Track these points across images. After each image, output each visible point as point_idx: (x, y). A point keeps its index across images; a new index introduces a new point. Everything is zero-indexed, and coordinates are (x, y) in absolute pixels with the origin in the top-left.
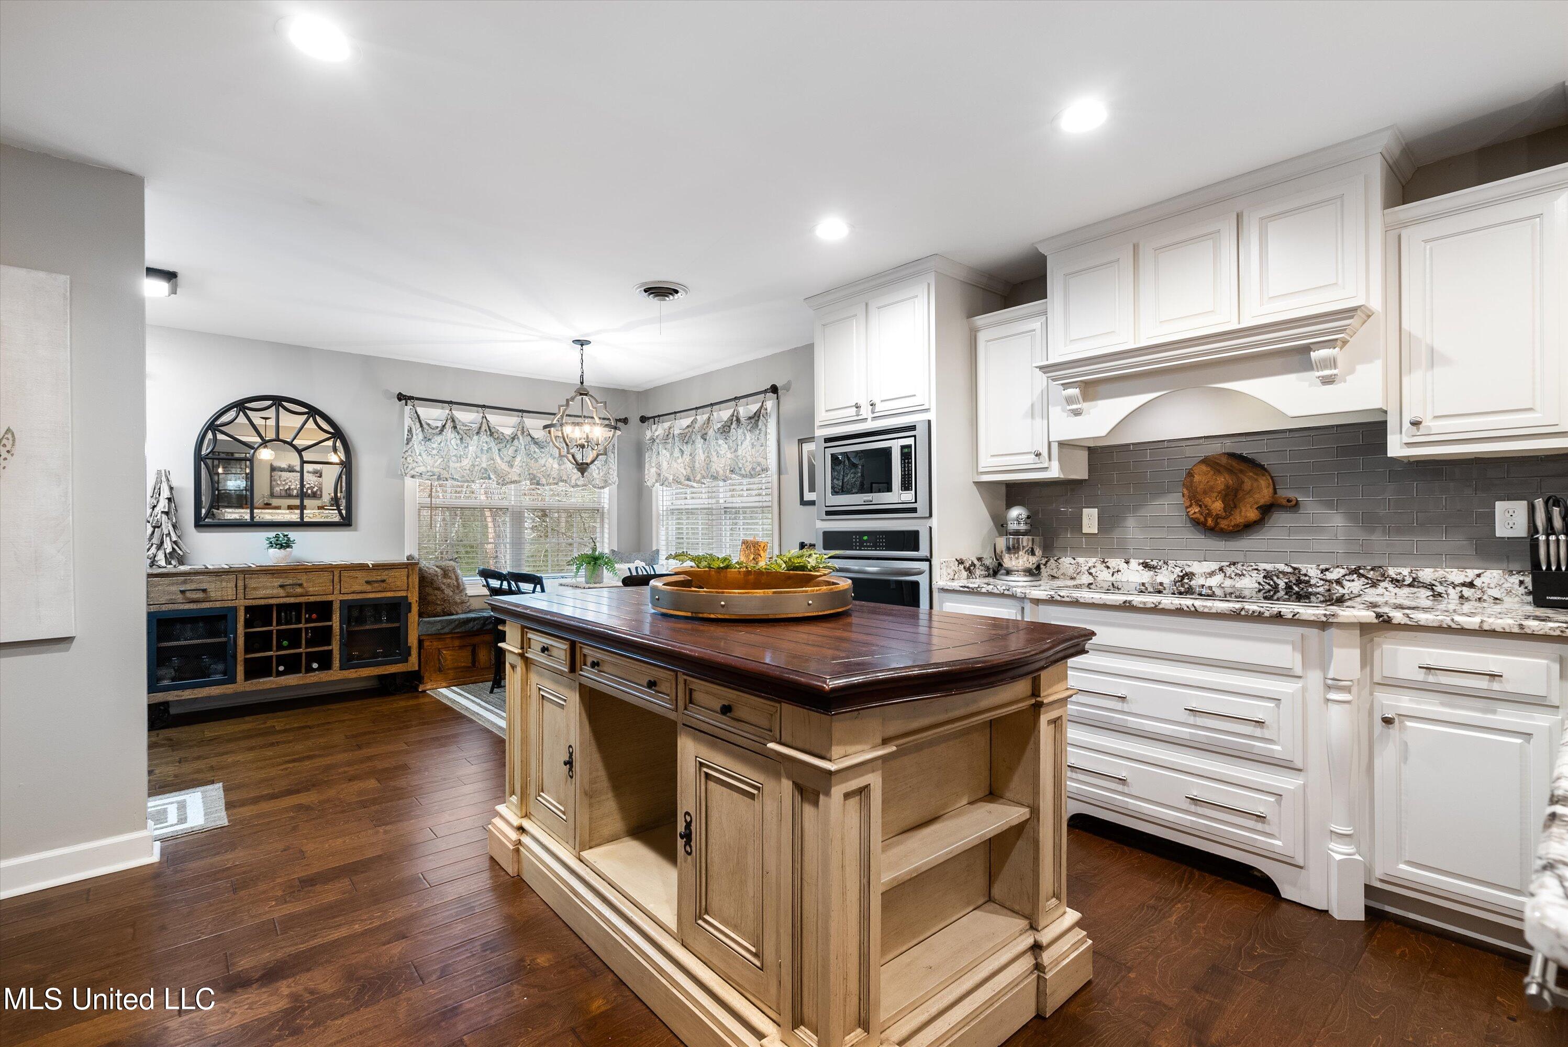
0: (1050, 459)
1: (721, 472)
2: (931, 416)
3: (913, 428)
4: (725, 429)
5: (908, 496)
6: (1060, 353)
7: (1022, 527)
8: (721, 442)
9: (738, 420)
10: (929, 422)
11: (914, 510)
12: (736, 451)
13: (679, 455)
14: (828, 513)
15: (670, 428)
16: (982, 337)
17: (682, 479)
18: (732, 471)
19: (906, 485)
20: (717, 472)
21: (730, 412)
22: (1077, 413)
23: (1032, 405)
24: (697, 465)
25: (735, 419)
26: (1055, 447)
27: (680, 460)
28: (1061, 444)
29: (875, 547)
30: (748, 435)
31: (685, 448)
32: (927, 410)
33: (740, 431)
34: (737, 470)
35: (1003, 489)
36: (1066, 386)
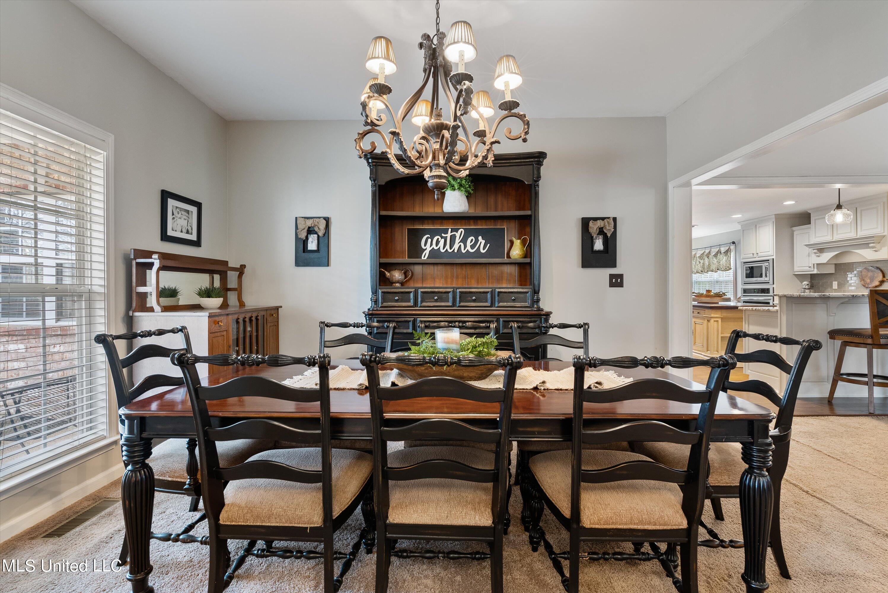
0: (814, 268)
1: (714, 269)
2: (774, 257)
3: (768, 260)
4: (716, 255)
5: (766, 279)
6: (813, 241)
7: (807, 287)
8: (714, 259)
9: (720, 252)
10: (773, 259)
11: (769, 283)
12: (720, 262)
13: (699, 263)
14: (744, 283)
15: (695, 254)
16: (795, 233)
17: (700, 271)
18: (718, 269)
19: (766, 276)
20: (713, 269)
21: (718, 249)
22: (819, 256)
23: (809, 253)
24: (705, 267)
25: (719, 252)
26: (815, 265)
27: (699, 265)
28: (817, 264)
29: (758, 293)
30: (725, 257)
31: (701, 261)
32: (773, 256)
33: (721, 256)
34: (720, 269)
35: (810, 276)
36: (814, 250)
